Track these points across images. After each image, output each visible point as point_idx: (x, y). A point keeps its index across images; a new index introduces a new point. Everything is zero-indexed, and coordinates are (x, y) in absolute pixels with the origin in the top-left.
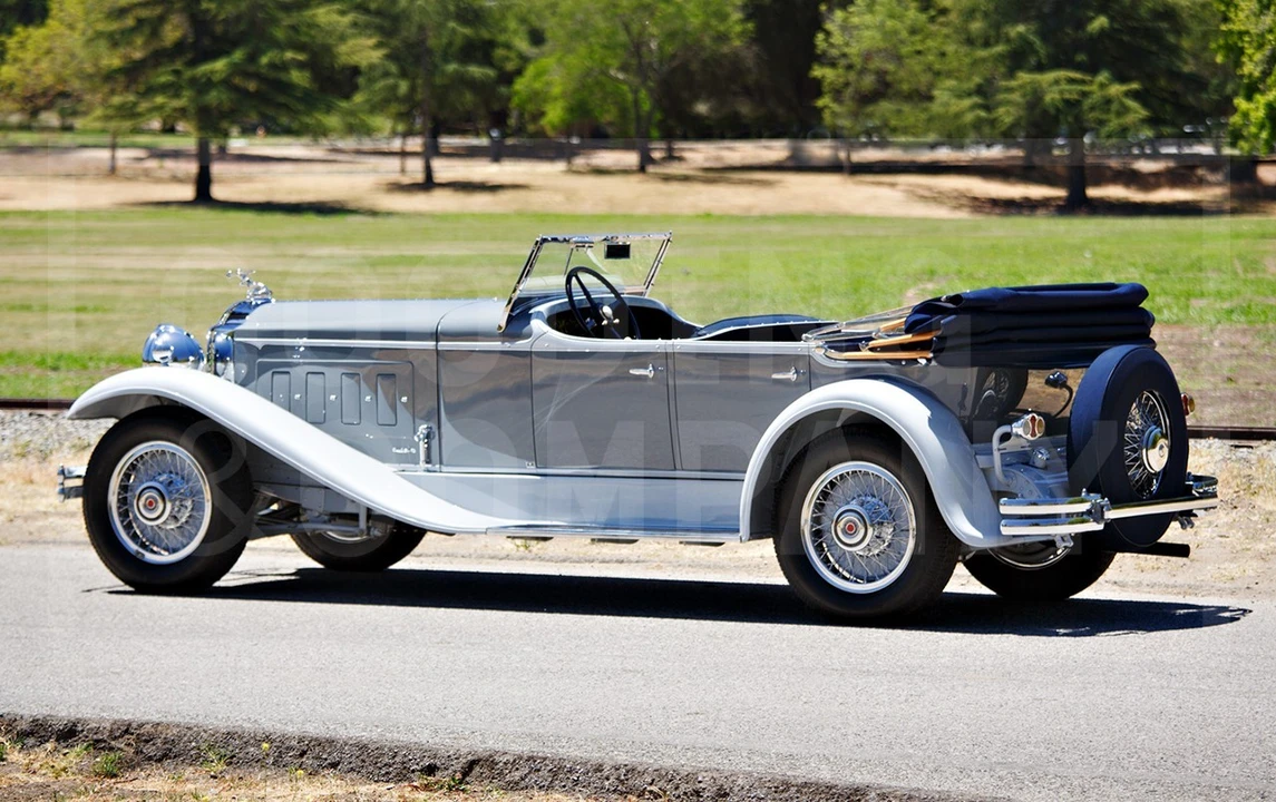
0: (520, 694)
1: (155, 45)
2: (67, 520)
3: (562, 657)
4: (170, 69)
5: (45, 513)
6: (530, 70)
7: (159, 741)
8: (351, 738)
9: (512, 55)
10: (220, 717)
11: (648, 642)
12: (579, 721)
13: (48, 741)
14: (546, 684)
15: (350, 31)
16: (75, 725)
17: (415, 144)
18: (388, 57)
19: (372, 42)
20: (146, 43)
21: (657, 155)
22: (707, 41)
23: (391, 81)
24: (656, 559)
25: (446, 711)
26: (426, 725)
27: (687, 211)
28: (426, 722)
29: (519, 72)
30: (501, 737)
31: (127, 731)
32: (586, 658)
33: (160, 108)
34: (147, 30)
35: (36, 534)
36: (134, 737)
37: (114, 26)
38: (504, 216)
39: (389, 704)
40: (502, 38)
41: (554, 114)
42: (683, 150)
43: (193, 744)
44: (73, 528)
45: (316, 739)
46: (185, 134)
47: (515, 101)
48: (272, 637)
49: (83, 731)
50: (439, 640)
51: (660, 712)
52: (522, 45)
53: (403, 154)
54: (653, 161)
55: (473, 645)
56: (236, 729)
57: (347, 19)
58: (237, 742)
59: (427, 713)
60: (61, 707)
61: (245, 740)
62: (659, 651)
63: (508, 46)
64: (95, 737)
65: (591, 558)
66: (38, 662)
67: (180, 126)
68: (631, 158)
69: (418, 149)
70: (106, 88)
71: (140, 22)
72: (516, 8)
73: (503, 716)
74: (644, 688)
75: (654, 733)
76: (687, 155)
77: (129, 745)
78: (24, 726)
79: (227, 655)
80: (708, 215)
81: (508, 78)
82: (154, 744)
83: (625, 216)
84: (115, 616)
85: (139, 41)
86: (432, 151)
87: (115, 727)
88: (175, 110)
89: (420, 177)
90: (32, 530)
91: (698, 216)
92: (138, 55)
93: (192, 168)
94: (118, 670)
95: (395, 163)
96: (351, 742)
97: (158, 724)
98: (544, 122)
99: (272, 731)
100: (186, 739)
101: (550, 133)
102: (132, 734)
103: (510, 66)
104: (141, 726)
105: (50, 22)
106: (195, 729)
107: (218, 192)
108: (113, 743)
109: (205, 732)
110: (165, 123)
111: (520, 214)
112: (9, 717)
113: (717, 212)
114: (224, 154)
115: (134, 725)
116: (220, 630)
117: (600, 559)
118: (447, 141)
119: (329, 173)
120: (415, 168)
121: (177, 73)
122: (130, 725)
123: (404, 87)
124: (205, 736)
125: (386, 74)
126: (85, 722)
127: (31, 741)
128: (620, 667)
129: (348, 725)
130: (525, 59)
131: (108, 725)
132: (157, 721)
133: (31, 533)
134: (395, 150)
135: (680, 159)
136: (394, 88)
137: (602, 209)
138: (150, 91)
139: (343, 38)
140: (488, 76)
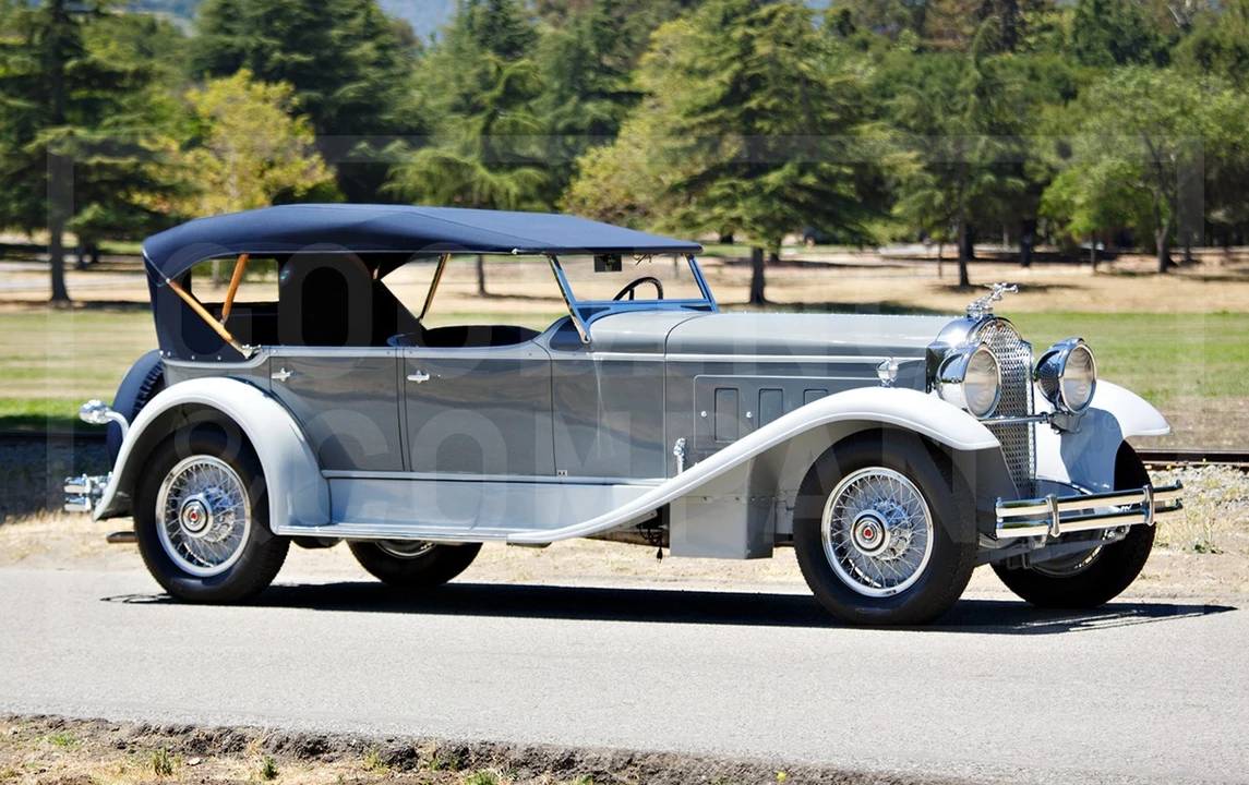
0: (1073, 729)
1: (713, 160)
2: (595, 556)
3: (1116, 690)
4: (727, 182)
5: (572, 549)
6: (1058, 182)
7: (666, 773)
8: (882, 772)
9: (1042, 167)
10: (738, 750)
11: (1211, 676)
12: (1139, 759)
13: (543, 772)
14: (1101, 719)
15: (891, 146)
16: (572, 755)
17: (951, 251)
18: (927, 169)
19: (913, 155)
20: (706, 159)
21: (1176, 259)
22: (1223, 153)
23: (928, 192)
24: (1213, 594)
25: (990, 746)
26: (966, 761)
27: (1205, 310)
28: (967, 758)
29: (1048, 183)
30: (1052, 775)
31: (630, 762)
32: (1143, 692)
33: (718, 218)
34: (706, 147)
35: (561, 568)
36: (638, 768)
37: (677, 143)
38: (1035, 315)
39: (925, 738)
40: (1033, 152)
41: (1080, 222)
42: (1200, 255)
43: (704, 777)
44: (600, 563)
45: (842, 773)
46: (741, 244)
47: (1043, 209)
48: (799, 669)
49: (581, 761)
50: (979, 673)
51: (1232, 748)
52: (1051, 158)
53: (942, 260)
54: (1174, 265)
55: (1017, 677)
56: (752, 761)
57: (888, 135)
58: (753, 775)
59: (968, 748)
60: (567, 738)
61: (761, 773)
62: (1225, 685)
63: (1038, 161)
64: (595, 769)
65: (1142, 593)
66: (547, 692)
67: (737, 238)
68: (1154, 263)
69: (956, 255)
70: (670, 200)
71: (701, 140)
72: (1045, 124)
73: (1054, 751)
74: (1211, 724)
75: (1226, 772)
76: (1205, 259)
77: (632, 777)
78: (517, 755)
79: (750, 686)
80: (1225, 313)
81: (1037, 189)
82: (660, 777)
83: (1147, 315)
84: (635, 646)
85: (700, 158)
86: (967, 257)
87: (617, 757)
88: (732, 219)
89: (956, 281)
90: (557, 564)
91: (1216, 314)
92: (699, 170)
93: (747, 273)
94: (633, 701)
95: (932, 268)
96: (882, 776)
97: (665, 755)
98: (1069, 227)
99: (792, 763)
100: (695, 771)
101: (1076, 238)
102: (636, 765)
103: (1039, 178)
104: (646, 756)
105: (619, 142)
106: (706, 760)
107: (771, 293)
108: (615, 775)
109: (717, 763)
110: (721, 232)
111: (1048, 313)
112: (502, 745)
113: (1232, 310)
114: (776, 261)
115: (638, 756)
116: (744, 662)
117: (1151, 594)
118: (981, 249)
119: (874, 277)
120: (952, 273)
121: (732, 186)
122: (633, 755)
123: (939, 197)
124: (717, 768)
125: (924, 185)
126: (584, 751)
127: (524, 772)
128: (1182, 702)
129: (880, 760)
130: (1053, 171)
131: (609, 756)
132: (664, 751)
133: (556, 568)
134: (932, 257)
135: (1198, 262)
136: (930, 198)
137: (1126, 309)
138: (710, 203)
139: (884, 151)
140: (1019, 187)
